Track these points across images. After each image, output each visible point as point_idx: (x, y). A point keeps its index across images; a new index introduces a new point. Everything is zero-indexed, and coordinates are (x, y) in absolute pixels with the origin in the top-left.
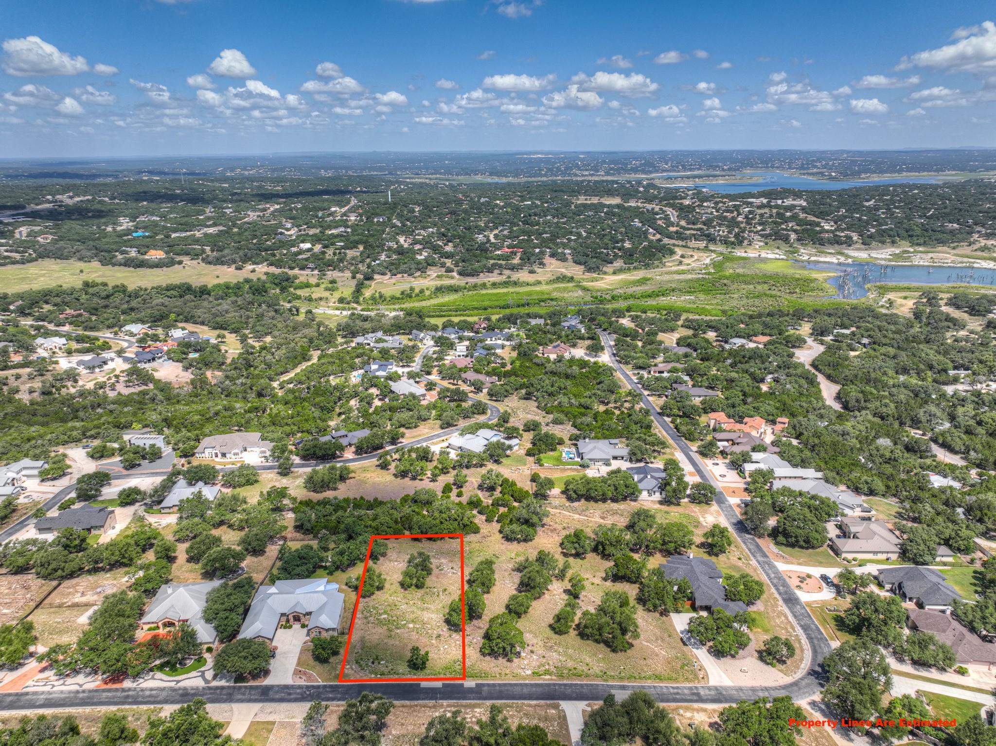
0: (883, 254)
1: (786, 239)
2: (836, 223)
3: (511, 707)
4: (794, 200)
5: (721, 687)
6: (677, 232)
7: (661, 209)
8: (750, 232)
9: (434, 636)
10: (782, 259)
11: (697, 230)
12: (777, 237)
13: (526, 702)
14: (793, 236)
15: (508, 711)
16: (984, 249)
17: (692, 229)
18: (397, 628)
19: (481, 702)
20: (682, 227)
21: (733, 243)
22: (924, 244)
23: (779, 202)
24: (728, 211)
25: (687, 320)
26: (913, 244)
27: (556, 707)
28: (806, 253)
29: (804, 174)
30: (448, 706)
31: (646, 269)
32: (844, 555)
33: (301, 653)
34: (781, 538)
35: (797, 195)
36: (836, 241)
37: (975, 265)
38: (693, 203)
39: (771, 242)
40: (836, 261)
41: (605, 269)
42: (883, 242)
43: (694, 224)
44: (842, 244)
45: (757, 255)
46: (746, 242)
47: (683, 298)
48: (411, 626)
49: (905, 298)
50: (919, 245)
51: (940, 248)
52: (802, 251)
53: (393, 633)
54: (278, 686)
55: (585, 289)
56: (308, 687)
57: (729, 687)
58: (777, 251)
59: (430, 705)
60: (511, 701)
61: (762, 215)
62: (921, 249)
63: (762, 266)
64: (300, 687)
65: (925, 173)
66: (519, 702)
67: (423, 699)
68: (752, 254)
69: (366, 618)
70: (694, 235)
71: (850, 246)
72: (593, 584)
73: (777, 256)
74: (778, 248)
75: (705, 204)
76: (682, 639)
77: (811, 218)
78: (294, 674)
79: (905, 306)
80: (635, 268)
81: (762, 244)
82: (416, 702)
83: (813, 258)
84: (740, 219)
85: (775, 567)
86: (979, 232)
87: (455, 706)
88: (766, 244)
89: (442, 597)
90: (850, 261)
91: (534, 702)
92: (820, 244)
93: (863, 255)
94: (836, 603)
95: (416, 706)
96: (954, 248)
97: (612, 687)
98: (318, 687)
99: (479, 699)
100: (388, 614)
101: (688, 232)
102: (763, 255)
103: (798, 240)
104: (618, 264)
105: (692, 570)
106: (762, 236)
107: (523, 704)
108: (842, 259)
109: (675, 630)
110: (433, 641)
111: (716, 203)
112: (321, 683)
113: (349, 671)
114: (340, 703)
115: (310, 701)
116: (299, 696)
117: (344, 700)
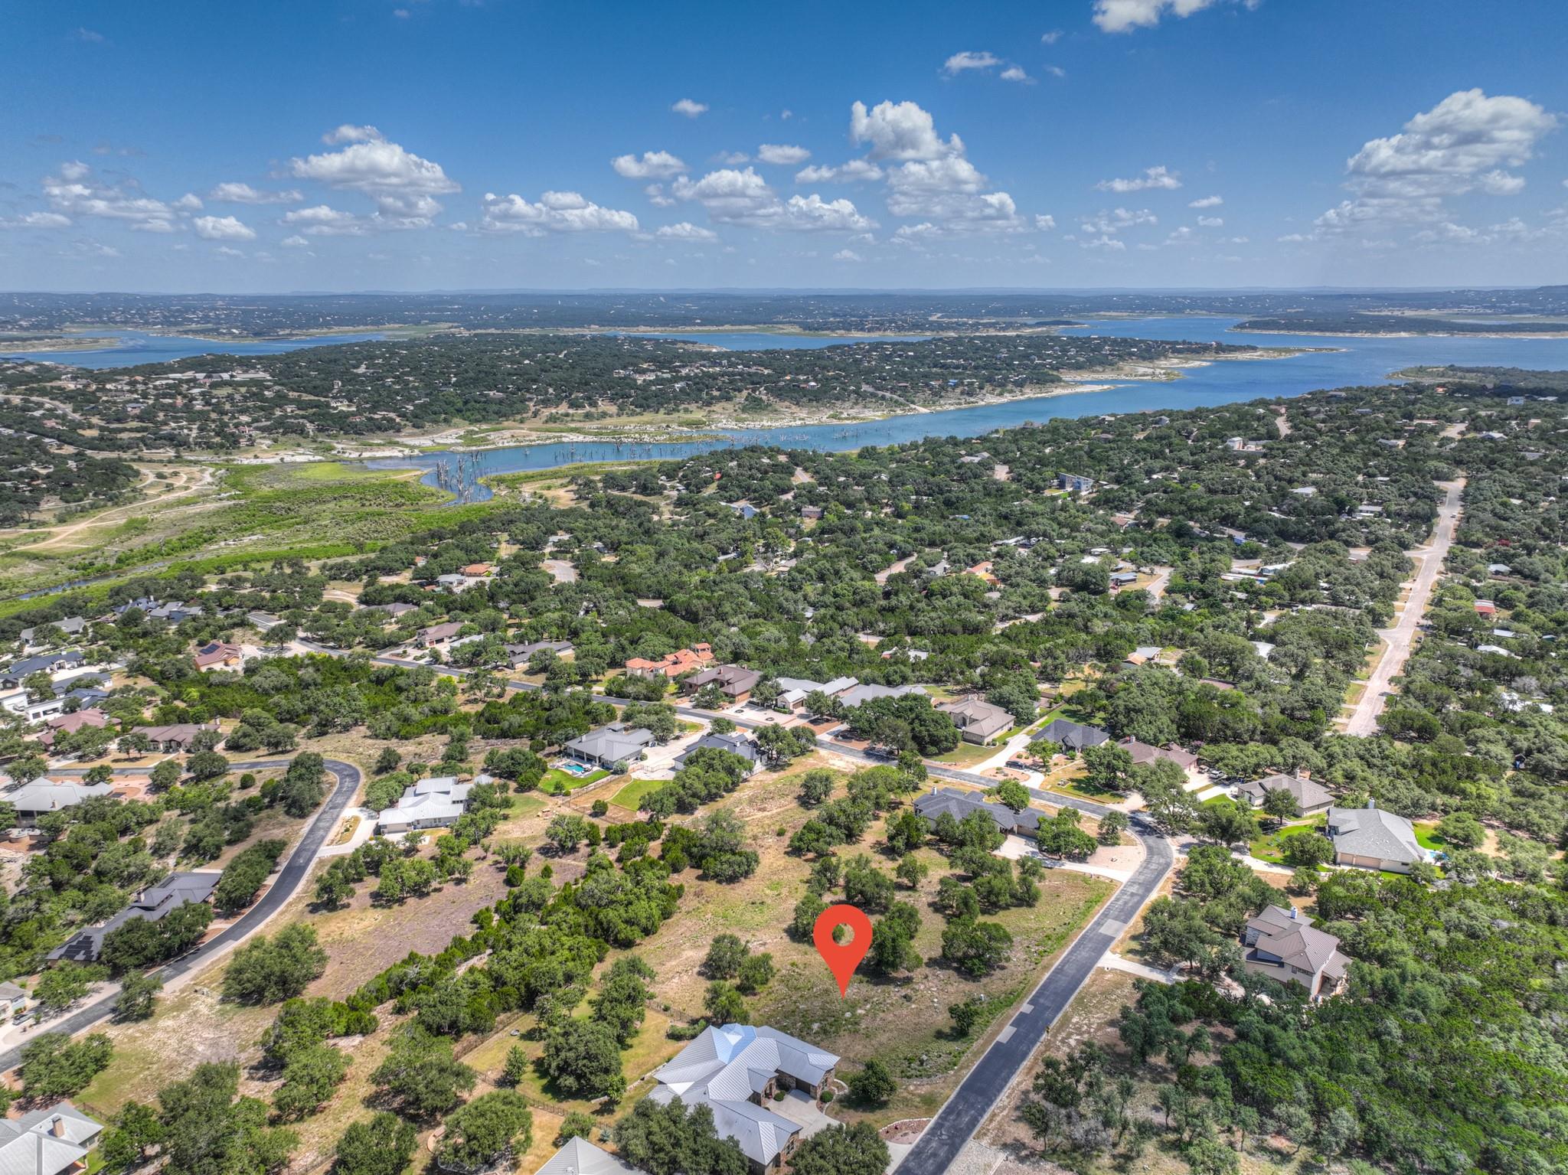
0: (450, 437)
1: (302, 432)
2: (350, 401)
3: (1084, 998)
4: (246, 372)
5: (1132, 880)
6: (101, 438)
7: (26, 401)
8: (236, 426)
10: (320, 461)
11: (137, 430)
12: (285, 430)
14: (310, 427)
16: (552, 419)
17: (125, 430)
19: (1063, 1010)
20: (102, 429)
21: (222, 446)
22: (484, 420)
23: (226, 376)
24: (165, 396)
25: (323, 567)
26: (472, 422)
27: (1102, 971)
28: (347, 448)
29: (186, 332)
30: (1054, 1036)
31: (117, 504)
32: (987, 740)
34: (932, 749)
35: (246, 364)
36: (378, 427)
37: (565, 440)
38: (87, 386)
39: (281, 438)
40: (400, 455)
41: (35, 517)
42: (436, 422)
43: (119, 421)
44: (386, 430)
45: (277, 459)
46: (243, 442)
47: (246, 540)
48: (861, 1012)
49: (549, 488)
50: (477, 421)
51: (506, 424)
52: (339, 446)
54: (907, 1160)
55: (35, 557)
56: (932, 1135)
57: (1134, 877)
58: (301, 450)
61: (230, 397)
62: (484, 427)
63: (299, 474)
64: (926, 1141)
65: (362, 327)
67: (1029, 1050)
68: (270, 459)
70: (142, 439)
71: (399, 431)
73: (311, 458)
74: (299, 445)
75: (108, 386)
77: (306, 397)
79: (563, 497)
80: (93, 506)
81: (269, 442)
82: (1031, 1057)
83: (366, 455)
84: (198, 405)
85: (970, 775)
86: (531, 399)
88: (276, 441)
90: (416, 452)
91: (1087, 981)
92: (356, 433)
93: (425, 442)
94: (1052, 778)
96: (522, 421)
97: (1092, 929)
98: (938, 1126)
101: (125, 435)
102: (287, 459)
103: (320, 430)
104: (51, 505)
106: (263, 429)
108: (407, 452)
111: (133, 383)
112: (933, 1120)
113: (924, 1090)
114: (986, 1116)
115: (963, 1141)
116: (946, 1148)
117: (985, 1111)
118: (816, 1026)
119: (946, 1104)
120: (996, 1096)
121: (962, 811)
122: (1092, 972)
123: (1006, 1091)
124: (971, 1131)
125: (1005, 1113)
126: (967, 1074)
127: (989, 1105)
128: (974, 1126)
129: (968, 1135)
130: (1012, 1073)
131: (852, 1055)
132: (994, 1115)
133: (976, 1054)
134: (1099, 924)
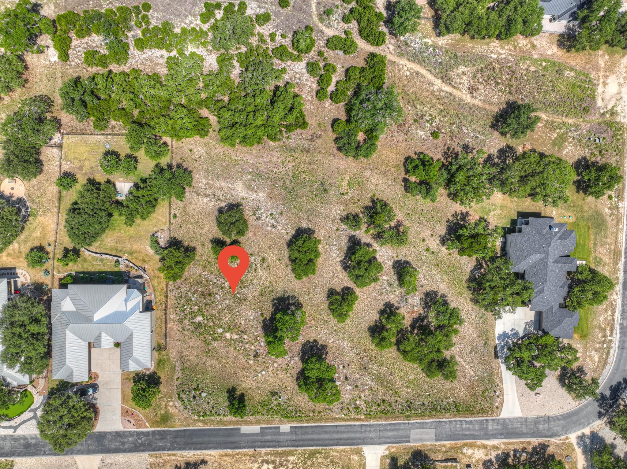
3: (320, 453)
5: (509, 419)
9: (252, 353)
13: (333, 448)
15: (317, 458)
18: (215, 339)
19: (294, 448)
27: (359, 453)
30: (267, 454)
33: (123, 384)
48: (228, 335)
53: (210, 347)
54: (110, 433)
56: (139, 434)
57: (516, 419)
59: (250, 453)
60: (321, 448)
64: (131, 434)
66: (328, 448)
67: (244, 447)
69: (180, 321)
72: (428, 250)
76: (496, 347)
78: (122, 414)
82: (237, 451)
87: (272, 455)
89: (260, 273)
95: (238, 454)
97: (411, 424)
98: (147, 434)
99: (293, 446)
100: (203, 315)
105: (544, 262)
107: (331, 449)
109: (494, 332)
110: (251, 362)
112: (150, 429)
113: (172, 410)
114: (170, 452)
115: (143, 451)
116: (132, 446)
117: (173, 449)
118: (199, 319)
119: (166, 429)
120: (190, 449)
121: (534, 266)
122: (356, 447)
123: (199, 452)
124: (154, 450)
125: (181, 459)
126: (200, 426)
127: (180, 449)
128: (159, 450)
129: (149, 451)
130: (215, 448)
131: (186, 353)
132: (175, 455)
133: (220, 422)
134: (422, 426)
